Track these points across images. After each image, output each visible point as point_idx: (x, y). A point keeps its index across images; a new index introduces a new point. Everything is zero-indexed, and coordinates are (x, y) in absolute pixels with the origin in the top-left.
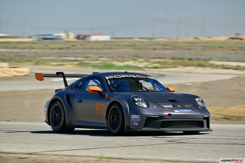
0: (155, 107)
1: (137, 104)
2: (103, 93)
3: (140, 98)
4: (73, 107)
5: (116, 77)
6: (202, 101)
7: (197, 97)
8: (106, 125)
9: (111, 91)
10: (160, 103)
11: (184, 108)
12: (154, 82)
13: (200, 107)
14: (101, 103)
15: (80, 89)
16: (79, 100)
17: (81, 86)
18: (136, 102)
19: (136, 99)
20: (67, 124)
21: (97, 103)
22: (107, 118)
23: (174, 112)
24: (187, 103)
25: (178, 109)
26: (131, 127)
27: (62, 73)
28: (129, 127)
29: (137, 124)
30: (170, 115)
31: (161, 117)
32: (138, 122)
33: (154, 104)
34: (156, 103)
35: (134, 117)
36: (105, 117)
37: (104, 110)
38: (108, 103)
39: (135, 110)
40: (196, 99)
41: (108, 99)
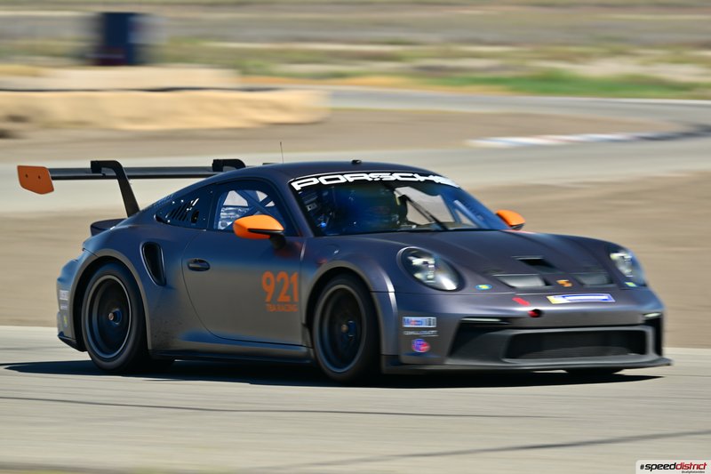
0: (484, 287)
1: (418, 276)
2: (289, 239)
3: (429, 256)
4: (171, 288)
5: (327, 180)
6: (633, 263)
7: (617, 249)
8: (304, 350)
9: (318, 232)
10: (498, 271)
11: (579, 288)
12: (453, 195)
13: (630, 284)
14: (283, 274)
15: (194, 221)
16: (196, 262)
17: (196, 213)
18: (418, 269)
19: (417, 262)
20: (150, 347)
21: (268, 274)
22: (309, 324)
23: (549, 303)
24: (588, 271)
25: (562, 291)
26: (405, 359)
27: (115, 166)
28: (395, 359)
29: (424, 348)
30: (537, 313)
31: (507, 322)
32: (428, 340)
33: (480, 277)
34: (485, 275)
35: (412, 321)
36: (304, 321)
37: (296, 300)
38: (311, 277)
39: (417, 297)
40: (615, 256)
41: (312, 261)
